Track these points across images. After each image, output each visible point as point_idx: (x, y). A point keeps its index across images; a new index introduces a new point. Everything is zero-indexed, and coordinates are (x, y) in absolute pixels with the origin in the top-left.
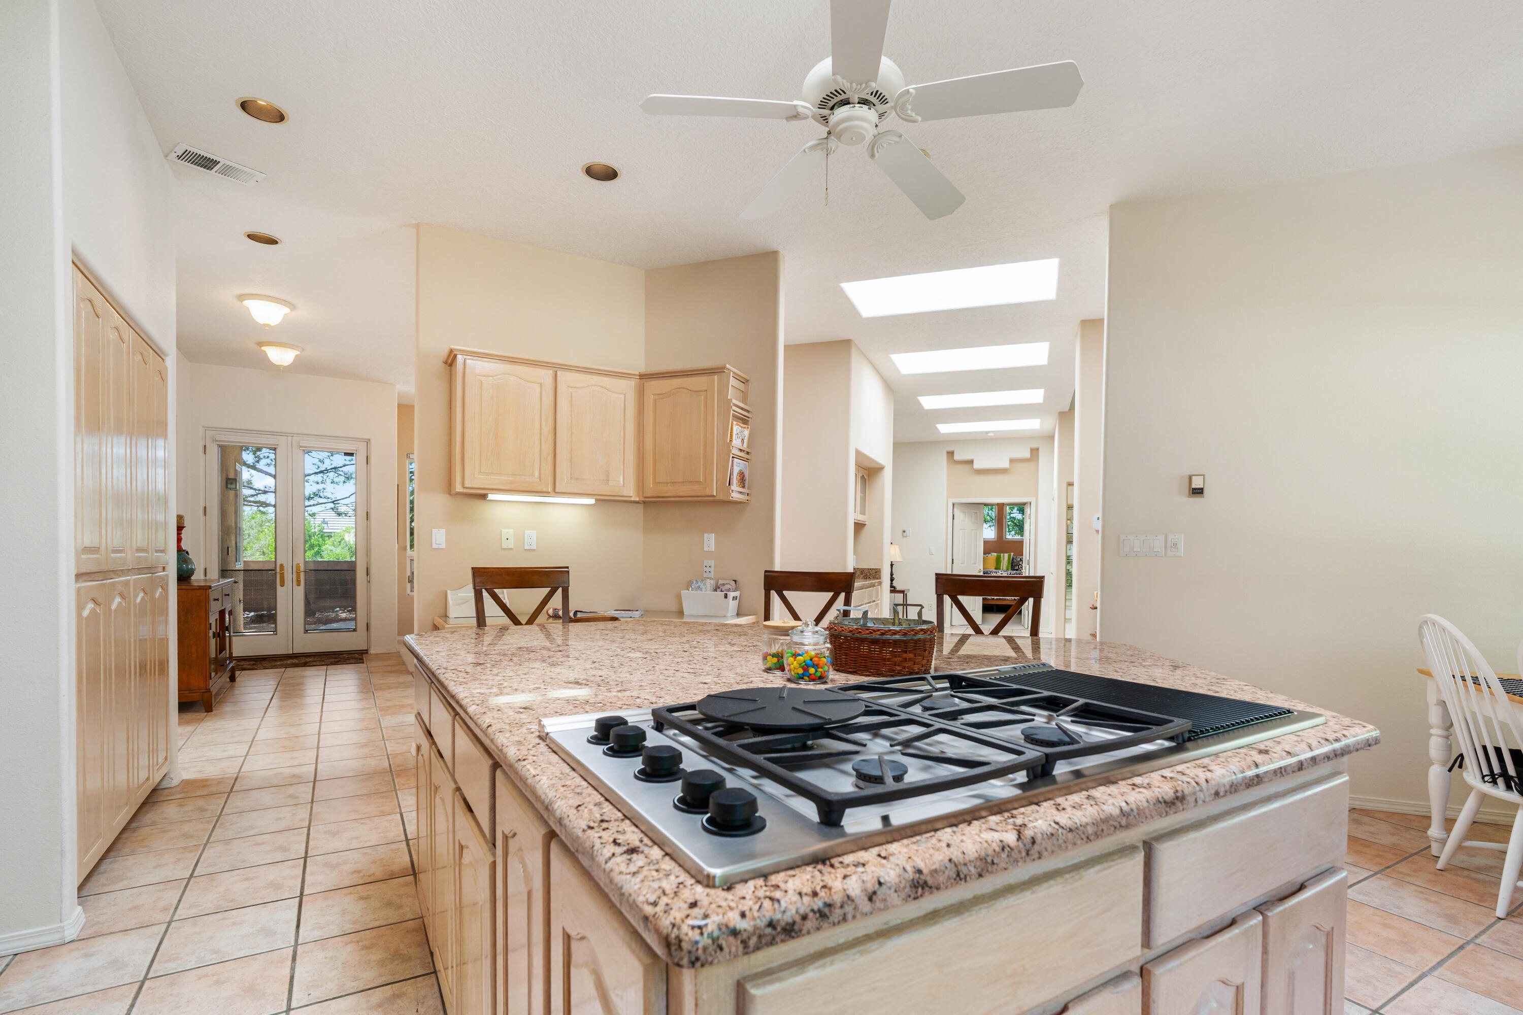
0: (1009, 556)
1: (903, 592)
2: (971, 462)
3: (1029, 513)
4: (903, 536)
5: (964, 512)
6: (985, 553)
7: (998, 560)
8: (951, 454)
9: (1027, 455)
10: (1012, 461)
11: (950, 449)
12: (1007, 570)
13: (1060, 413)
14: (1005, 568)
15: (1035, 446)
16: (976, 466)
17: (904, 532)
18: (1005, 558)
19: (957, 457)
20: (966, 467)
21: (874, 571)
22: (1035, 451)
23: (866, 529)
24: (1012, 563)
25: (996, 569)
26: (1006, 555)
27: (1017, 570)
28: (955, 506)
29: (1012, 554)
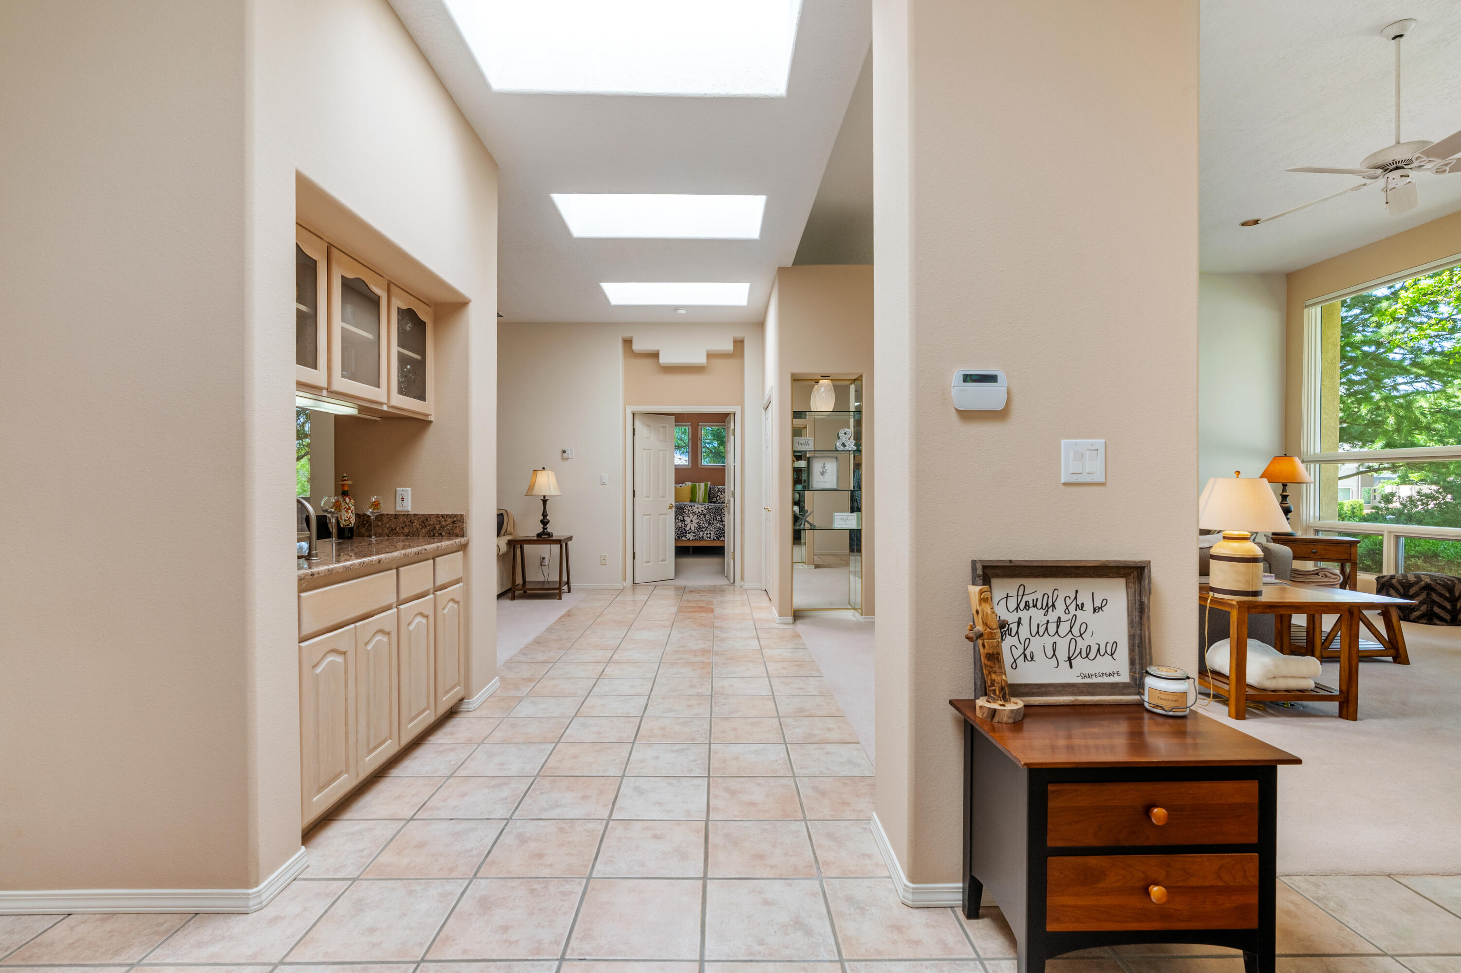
0: (706, 486)
1: (559, 542)
2: (655, 355)
3: (732, 427)
4: (563, 459)
5: (649, 426)
6: (677, 482)
7: (693, 491)
8: (628, 342)
9: (729, 347)
10: (710, 356)
11: (627, 335)
12: (704, 502)
13: (779, 268)
14: (701, 500)
15: (739, 335)
16: (664, 359)
17: (564, 452)
18: (701, 488)
19: (637, 346)
20: (648, 363)
21: (449, 520)
22: (739, 343)
23: (431, 431)
24: (710, 493)
25: (691, 501)
26: (702, 485)
27: (715, 502)
28: (636, 416)
29: (709, 483)
